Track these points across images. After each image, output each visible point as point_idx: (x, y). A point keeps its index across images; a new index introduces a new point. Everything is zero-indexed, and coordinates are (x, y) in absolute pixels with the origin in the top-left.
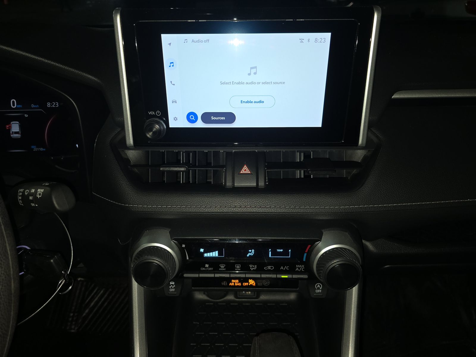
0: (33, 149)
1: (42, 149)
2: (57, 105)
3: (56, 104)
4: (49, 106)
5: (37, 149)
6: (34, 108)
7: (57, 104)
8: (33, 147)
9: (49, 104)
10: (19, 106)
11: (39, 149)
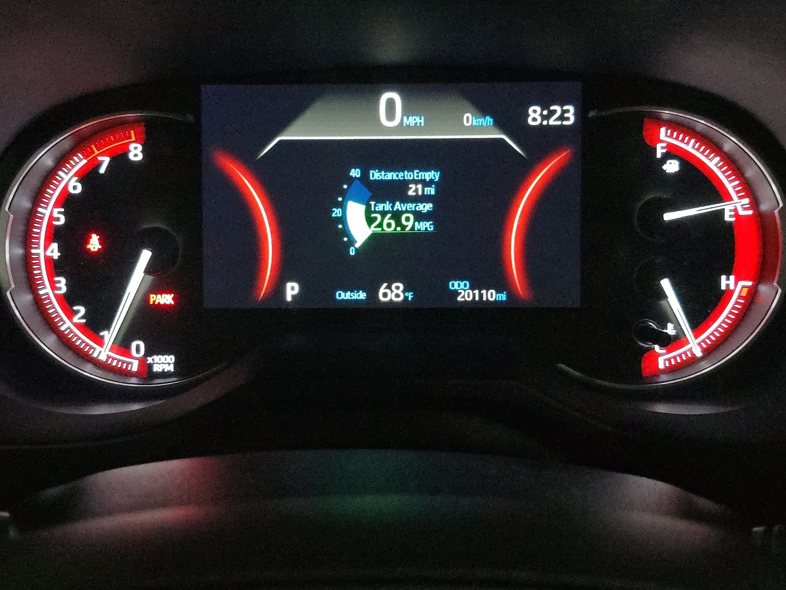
0: (457, 293)
1: (491, 295)
2: (568, 119)
3: (564, 112)
4: (534, 119)
5: (474, 295)
6: (472, 129)
7: (568, 111)
8: (456, 287)
9: (535, 111)
10: (412, 121)
11: (481, 295)
